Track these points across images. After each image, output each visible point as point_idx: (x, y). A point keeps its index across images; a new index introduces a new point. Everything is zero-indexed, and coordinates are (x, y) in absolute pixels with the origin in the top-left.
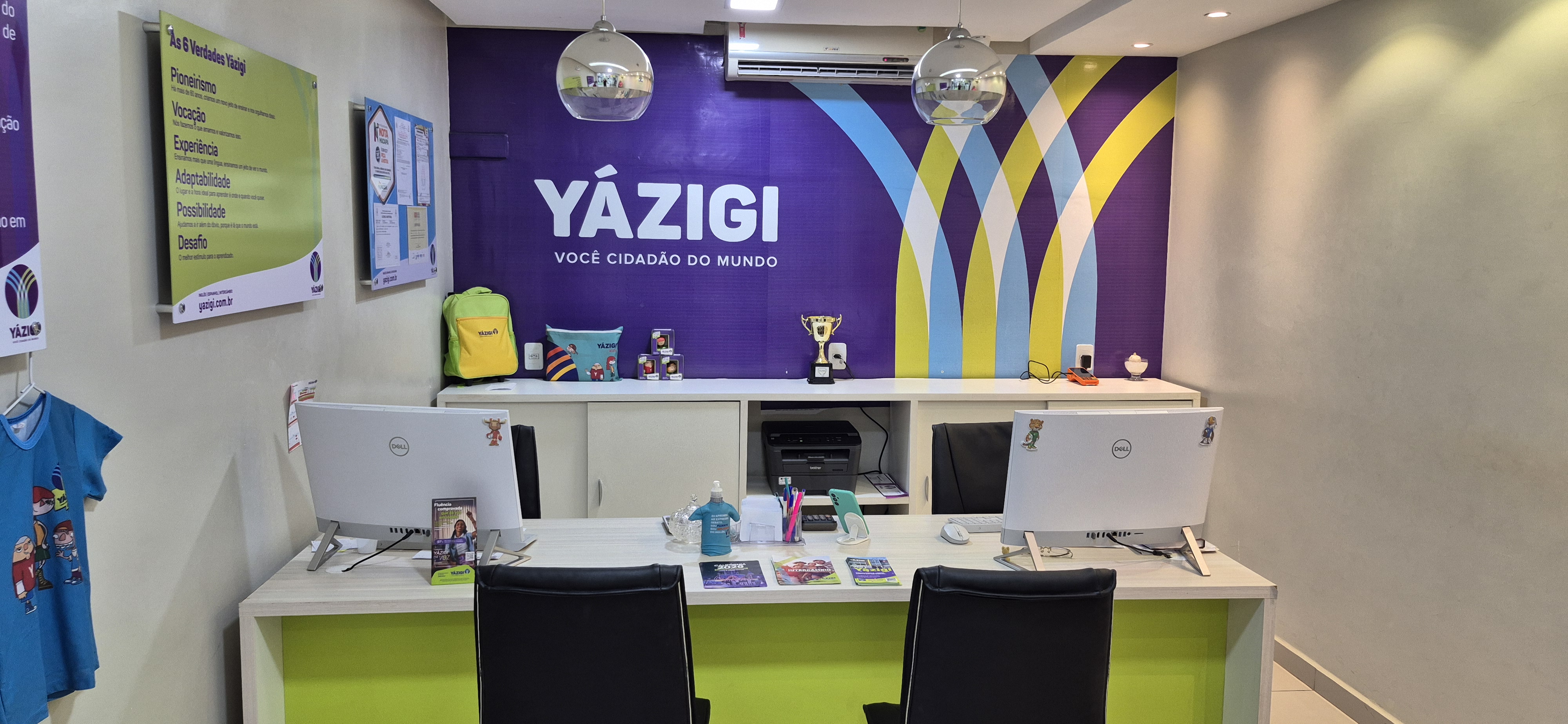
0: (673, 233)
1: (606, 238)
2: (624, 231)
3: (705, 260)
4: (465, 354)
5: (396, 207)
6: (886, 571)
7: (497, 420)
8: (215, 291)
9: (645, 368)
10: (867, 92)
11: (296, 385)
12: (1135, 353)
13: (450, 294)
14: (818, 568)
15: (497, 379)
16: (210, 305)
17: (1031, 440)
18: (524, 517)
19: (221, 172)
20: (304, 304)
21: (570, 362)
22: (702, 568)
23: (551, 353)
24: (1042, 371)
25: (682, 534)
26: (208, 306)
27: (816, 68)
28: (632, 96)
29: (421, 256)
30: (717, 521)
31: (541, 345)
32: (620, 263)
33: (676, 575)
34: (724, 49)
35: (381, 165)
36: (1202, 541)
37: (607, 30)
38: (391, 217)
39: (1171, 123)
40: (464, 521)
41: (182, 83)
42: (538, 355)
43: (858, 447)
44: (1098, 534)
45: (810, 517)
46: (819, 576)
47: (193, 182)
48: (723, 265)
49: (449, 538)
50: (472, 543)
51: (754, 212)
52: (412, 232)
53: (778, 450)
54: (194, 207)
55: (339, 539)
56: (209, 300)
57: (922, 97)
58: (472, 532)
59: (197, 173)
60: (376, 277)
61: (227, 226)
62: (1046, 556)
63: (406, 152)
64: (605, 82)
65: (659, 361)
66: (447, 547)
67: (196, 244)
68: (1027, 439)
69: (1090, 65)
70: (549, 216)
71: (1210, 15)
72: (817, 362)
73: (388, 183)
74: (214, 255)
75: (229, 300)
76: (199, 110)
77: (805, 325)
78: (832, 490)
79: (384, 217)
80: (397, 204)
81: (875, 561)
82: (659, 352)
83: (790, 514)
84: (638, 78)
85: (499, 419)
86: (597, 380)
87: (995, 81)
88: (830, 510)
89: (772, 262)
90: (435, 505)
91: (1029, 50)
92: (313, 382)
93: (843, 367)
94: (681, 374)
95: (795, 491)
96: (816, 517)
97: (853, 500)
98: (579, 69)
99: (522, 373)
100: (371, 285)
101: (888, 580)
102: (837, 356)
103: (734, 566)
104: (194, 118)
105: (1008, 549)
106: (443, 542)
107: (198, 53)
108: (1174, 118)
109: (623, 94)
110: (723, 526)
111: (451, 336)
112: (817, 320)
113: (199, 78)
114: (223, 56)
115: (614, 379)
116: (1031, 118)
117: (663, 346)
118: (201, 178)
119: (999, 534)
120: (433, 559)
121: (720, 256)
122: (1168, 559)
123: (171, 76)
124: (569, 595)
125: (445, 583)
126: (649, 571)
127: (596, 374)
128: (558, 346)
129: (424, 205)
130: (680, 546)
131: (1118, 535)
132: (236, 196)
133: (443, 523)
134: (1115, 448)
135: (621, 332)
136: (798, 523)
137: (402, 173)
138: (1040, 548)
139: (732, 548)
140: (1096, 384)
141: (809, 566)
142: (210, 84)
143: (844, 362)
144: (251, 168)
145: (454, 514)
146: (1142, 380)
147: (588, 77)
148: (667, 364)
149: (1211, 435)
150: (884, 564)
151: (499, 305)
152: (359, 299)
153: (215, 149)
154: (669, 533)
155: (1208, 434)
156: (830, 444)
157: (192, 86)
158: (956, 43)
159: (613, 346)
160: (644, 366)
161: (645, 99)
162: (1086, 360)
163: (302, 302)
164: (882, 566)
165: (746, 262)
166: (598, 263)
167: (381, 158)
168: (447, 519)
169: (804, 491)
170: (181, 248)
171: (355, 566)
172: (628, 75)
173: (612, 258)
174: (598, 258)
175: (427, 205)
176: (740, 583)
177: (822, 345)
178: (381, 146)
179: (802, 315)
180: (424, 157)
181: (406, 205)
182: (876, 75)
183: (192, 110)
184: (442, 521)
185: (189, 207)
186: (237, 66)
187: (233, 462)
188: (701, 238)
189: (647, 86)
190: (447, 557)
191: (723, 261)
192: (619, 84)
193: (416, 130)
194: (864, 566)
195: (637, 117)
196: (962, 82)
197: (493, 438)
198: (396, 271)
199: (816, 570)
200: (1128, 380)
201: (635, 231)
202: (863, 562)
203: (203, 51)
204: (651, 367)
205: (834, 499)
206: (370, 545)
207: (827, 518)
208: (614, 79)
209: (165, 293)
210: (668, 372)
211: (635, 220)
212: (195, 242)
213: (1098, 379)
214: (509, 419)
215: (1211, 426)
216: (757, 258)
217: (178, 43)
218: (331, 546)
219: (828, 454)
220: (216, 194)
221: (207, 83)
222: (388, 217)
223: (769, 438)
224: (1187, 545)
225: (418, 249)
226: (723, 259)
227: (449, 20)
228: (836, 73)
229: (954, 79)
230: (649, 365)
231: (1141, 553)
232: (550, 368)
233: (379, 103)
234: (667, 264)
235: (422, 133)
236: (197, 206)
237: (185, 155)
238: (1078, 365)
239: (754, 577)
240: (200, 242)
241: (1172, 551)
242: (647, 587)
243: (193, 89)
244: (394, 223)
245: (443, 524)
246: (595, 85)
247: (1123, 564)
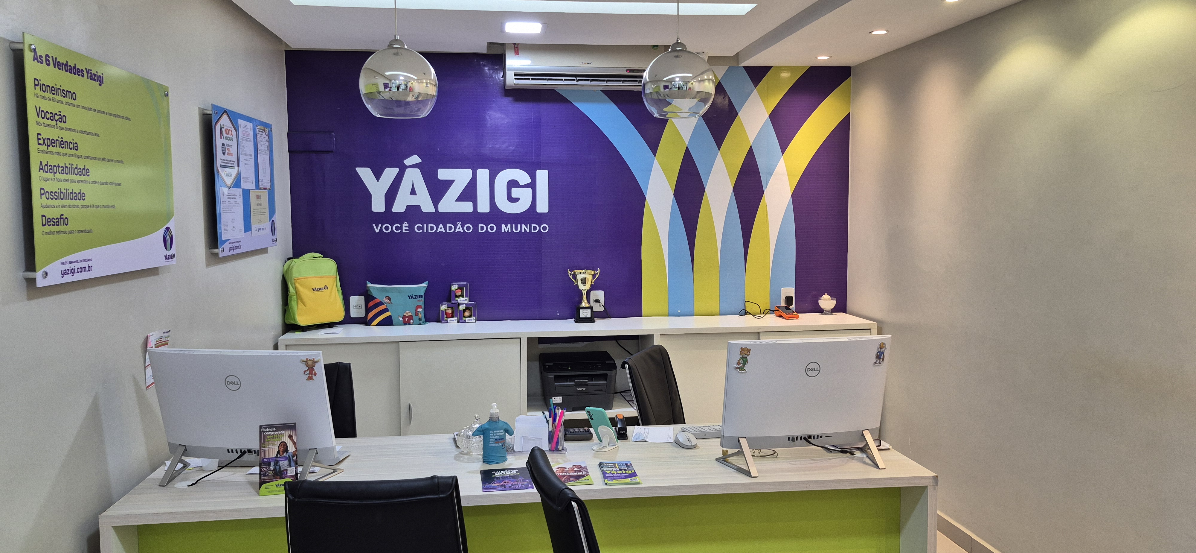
0: (466, 207)
1: (413, 212)
2: (427, 207)
3: (491, 227)
4: (301, 306)
5: (240, 190)
6: (630, 472)
7: (312, 359)
8: (75, 260)
9: (446, 313)
10: (615, 96)
11: (153, 335)
12: (826, 294)
13: (289, 259)
14: (575, 471)
15: (328, 326)
16: (72, 272)
17: (742, 364)
18: (336, 437)
19: (81, 164)
20: (159, 268)
21: (386, 310)
22: (482, 475)
23: (371, 304)
24: (756, 309)
25: (467, 447)
26: (69, 272)
27: (575, 78)
28: (421, 98)
29: (263, 229)
30: (494, 436)
31: (363, 297)
32: (425, 231)
33: (452, 484)
34: (503, 64)
35: (226, 157)
36: (878, 440)
37: (399, 46)
38: (235, 198)
39: (848, 117)
40: (286, 442)
41: (44, 92)
42: (360, 306)
43: (614, 372)
44: (797, 437)
45: (571, 430)
46: (576, 478)
47: (55, 171)
48: (506, 231)
49: (273, 457)
50: (294, 460)
51: (529, 190)
52: (254, 210)
53: (551, 376)
54: (56, 192)
55: (187, 459)
56: (70, 267)
57: (650, 96)
58: (292, 451)
59: (58, 164)
60: (222, 247)
61: (87, 207)
62: (757, 456)
63: (248, 147)
64: (398, 88)
65: (457, 308)
66: (272, 464)
67: (58, 222)
68: (738, 363)
69: (785, 74)
70: (367, 196)
71: (873, 33)
72: (581, 306)
73: (234, 172)
74: (74, 230)
75: (89, 267)
76: (60, 113)
77: (571, 277)
78: (587, 408)
79: (230, 198)
80: (241, 188)
81: (621, 465)
82: (457, 301)
83: (555, 428)
84: (425, 84)
85: (314, 359)
86: (408, 324)
87: (707, 83)
88: (586, 423)
89: (545, 229)
90: (262, 430)
91: (738, 63)
92: (167, 332)
93: (602, 309)
94: (475, 318)
95: (558, 409)
96: (576, 429)
97: (603, 415)
98: (377, 78)
99: (348, 320)
100: (218, 253)
101: (631, 480)
102: (597, 301)
103: (509, 472)
104: (56, 119)
105: (727, 451)
106: (268, 460)
107: (59, 67)
108: (850, 113)
109: (414, 97)
110: (499, 439)
111: (290, 292)
112: (580, 273)
113: (60, 88)
114: (82, 70)
115: (421, 323)
116: (741, 114)
117: (460, 296)
118: (62, 169)
119: (719, 440)
120: (260, 474)
121: (504, 225)
122: (852, 456)
123: (34, 85)
124: (362, 504)
125: (270, 493)
126: (429, 482)
127: (407, 319)
128: (376, 298)
129: (265, 189)
130: (466, 457)
131: (812, 437)
132: (95, 182)
133: (268, 444)
134: (808, 369)
135: (426, 286)
136: (561, 435)
137: (245, 164)
138: (752, 450)
139: (507, 457)
140: (797, 318)
141: (569, 471)
142: (71, 92)
143: (603, 305)
144: (109, 160)
145: (278, 437)
146: (833, 314)
147: (384, 83)
148: (464, 310)
149: (882, 357)
150: (628, 467)
151: (329, 266)
152: (208, 265)
153: (76, 145)
154: (457, 447)
155: (880, 356)
156: (590, 370)
157: (54, 94)
158: (676, 54)
159: (420, 297)
160: (445, 312)
161: (431, 100)
162: (789, 300)
163: (158, 267)
164: (627, 469)
165: (524, 229)
166: (408, 232)
167: (227, 152)
168: (272, 441)
169: (565, 410)
170: (43, 225)
171: (199, 482)
172: (417, 82)
173: (419, 228)
174: (408, 228)
175: (267, 189)
176: (512, 487)
177: (584, 292)
178: (226, 142)
179: (569, 270)
180: (264, 151)
181: (249, 189)
182: (621, 83)
183: (54, 113)
184: (268, 443)
185: (52, 192)
186: (96, 78)
187: (96, 399)
188: (488, 211)
189: (432, 91)
190: (272, 472)
191: (506, 228)
192: (410, 89)
193: (257, 130)
194: (612, 469)
195: (425, 115)
196: (681, 84)
197: (309, 374)
198: (240, 241)
199: (574, 473)
200: (822, 314)
201: (436, 206)
202: (612, 465)
203: (64, 66)
204: (451, 312)
205: (589, 415)
206: (213, 463)
207: (585, 430)
208: (406, 85)
209: (30, 263)
210: (464, 317)
211: (436, 198)
212: (57, 220)
213: (799, 314)
214: (322, 359)
215: (882, 350)
216: (533, 225)
217: (40, 59)
218: (180, 466)
219: (591, 377)
220: (77, 181)
221: (67, 91)
222: (233, 198)
223: (544, 366)
224: (867, 444)
225: (260, 223)
226: (506, 227)
227: (287, 45)
228: (591, 82)
229: (674, 81)
230: (449, 311)
231: (831, 452)
232: (370, 315)
233: (224, 109)
234: (462, 231)
235: (262, 132)
236: (59, 191)
237: (48, 149)
238: (783, 304)
239: (524, 481)
240: (62, 220)
241: (855, 449)
242: (428, 495)
243: (55, 96)
244: (239, 203)
245: (268, 446)
246: (390, 90)
247: (817, 461)
